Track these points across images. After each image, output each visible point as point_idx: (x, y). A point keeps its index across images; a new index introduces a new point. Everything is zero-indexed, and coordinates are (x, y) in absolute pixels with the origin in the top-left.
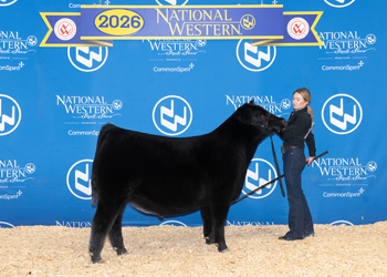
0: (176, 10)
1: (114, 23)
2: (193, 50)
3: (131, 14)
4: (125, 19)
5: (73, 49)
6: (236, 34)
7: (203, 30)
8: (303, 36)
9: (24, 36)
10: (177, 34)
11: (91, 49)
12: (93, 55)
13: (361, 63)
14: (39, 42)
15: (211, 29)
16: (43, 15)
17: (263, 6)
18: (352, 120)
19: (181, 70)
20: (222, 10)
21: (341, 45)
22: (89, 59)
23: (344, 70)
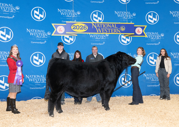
0: (99, 24)
1: (78, 28)
2: (104, 38)
4: (81, 27)
5: (63, 37)
6: (119, 32)
7: (108, 31)
9: (46, 32)
10: (99, 32)
11: (70, 37)
12: (70, 39)
13: (159, 43)
14: (52, 34)
15: (110, 31)
16: (53, 24)
17: (127, 23)
19: (100, 44)
20: (114, 24)
21: (153, 37)
22: (69, 40)
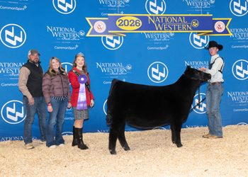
0: (159, 17)
1: (126, 24)
2: (168, 38)
3: (135, 19)
4: (132, 22)
5: (104, 38)
6: (189, 30)
7: (173, 27)
8: (222, 31)
9: (77, 31)
10: (159, 30)
11: (114, 38)
12: (115, 41)
14: (86, 34)
15: (177, 27)
16: (87, 19)
18: (247, 73)
19: (162, 48)
20: (182, 17)
21: (241, 35)
22: (113, 43)
23: (243, 48)
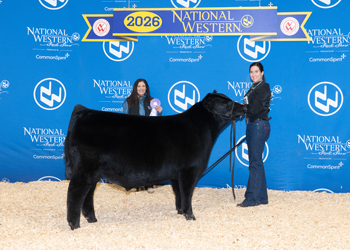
0: (189, 11)
1: (139, 23)
2: (202, 45)
3: (152, 15)
4: (147, 19)
5: (107, 43)
6: (237, 31)
7: (210, 28)
8: (294, 33)
9: (70, 33)
10: (189, 31)
11: (121, 43)
12: (122, 48)
13: (344, 56)
14: (81, 38)
15: (217, 28)
16: (85, 16)
17: (260, 8)
18: (334, 104)
19: (191, 60)
20: (226, 12)
21: (326, 40)
22: (119, 51)
23: (329, 62)
